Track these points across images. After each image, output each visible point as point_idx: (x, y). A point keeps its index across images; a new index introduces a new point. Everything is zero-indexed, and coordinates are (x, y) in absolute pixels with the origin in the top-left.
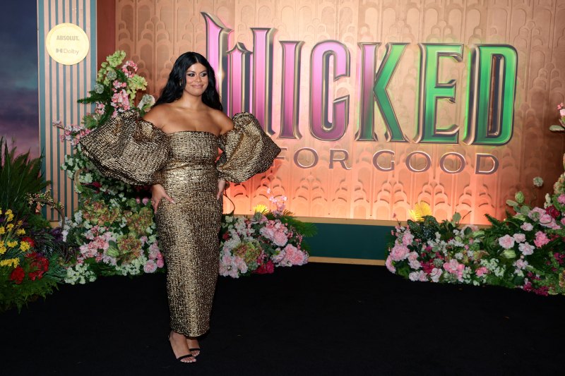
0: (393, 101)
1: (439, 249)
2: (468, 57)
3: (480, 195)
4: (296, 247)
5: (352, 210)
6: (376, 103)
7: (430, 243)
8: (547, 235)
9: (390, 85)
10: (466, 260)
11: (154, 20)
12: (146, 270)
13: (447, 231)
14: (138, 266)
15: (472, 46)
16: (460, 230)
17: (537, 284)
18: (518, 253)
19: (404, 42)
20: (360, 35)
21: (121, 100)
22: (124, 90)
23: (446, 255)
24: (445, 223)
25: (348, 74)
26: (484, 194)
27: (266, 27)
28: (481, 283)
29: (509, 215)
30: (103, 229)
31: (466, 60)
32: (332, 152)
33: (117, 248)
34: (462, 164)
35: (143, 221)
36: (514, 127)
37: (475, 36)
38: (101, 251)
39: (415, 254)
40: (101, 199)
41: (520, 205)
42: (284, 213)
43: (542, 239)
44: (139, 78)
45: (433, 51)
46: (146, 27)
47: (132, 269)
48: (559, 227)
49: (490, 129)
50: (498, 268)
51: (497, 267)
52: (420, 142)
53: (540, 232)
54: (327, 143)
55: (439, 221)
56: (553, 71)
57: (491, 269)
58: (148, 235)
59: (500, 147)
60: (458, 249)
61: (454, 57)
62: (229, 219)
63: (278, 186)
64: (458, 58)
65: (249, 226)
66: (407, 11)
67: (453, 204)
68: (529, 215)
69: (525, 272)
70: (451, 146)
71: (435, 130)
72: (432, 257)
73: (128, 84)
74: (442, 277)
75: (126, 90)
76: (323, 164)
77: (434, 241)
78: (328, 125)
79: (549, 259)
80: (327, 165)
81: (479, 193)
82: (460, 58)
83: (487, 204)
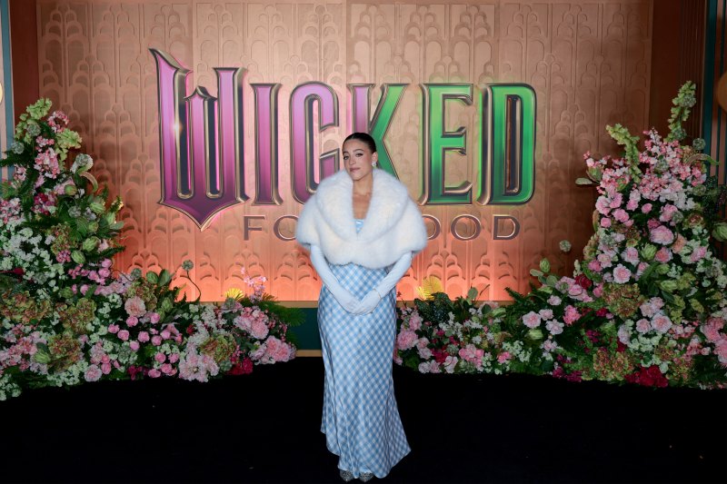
0: (392, 155)
1: (454, 333)
2: (478, 99)
3: (500, 265)
4: (280, 339)
7: (443, 326)
8: (578, 310)
9: (388, 135)
10: (486, 345)
11: (89, 59)
12: (88, 378)
13: (462, 310)
14: (76, 374)
15: (483, 86)
16: (477, 309)
17: (569, 368)
18: (546, 333)
19: (402, 82)
20: (349, 76)
21: (47, 162)
22: (51, 149)
23: (461, 339)
24: (459, 300)
25: (336, 123)
26: (505, 263)
27: (233, 66)
28: (504, 371)
29: (533, 287)
30: (28, 329)
31: (477, 103)
33: (49, 352)
34: (477, 229)
35: (82, 315)
36: (536, 183)
37: (485, 74)
38: (26, 357)
39: (425, 340)
40: (25, 289)
41: (546, 275)
42: (264, 297)
43: (572, 314)
44: (70, 133)
45: (438, 93)
46: (78, 68)
47: (69, 377)
48: (591, 300)
49: (507, 186)
50: (523, 352)
51: (521, 351)
52: (426, 204)
53: (570, 306)
55: (452, 298)
56: (577, 113)
57: (515, 354)
58: (89, 333)
59: (520, 207)
60: (475, 332)
61: (463, 99)
62: (193, 308)
63: (255, 264)
64: (467, 101)
65: (220, 316)
66: (404, 45)
67: (469, 277)
68: (557, 287)
69: (555, 355)
70: (463, 207)
71: (444, 189)
72: (445, 343)
73: (56, 141)
74: (457, 367)
75: (54, 149)
77: (447, 323)
78: (314, 186)
79: (581, 337)
81: (498, 263)
82: (469, 101)
83: (508, 275)
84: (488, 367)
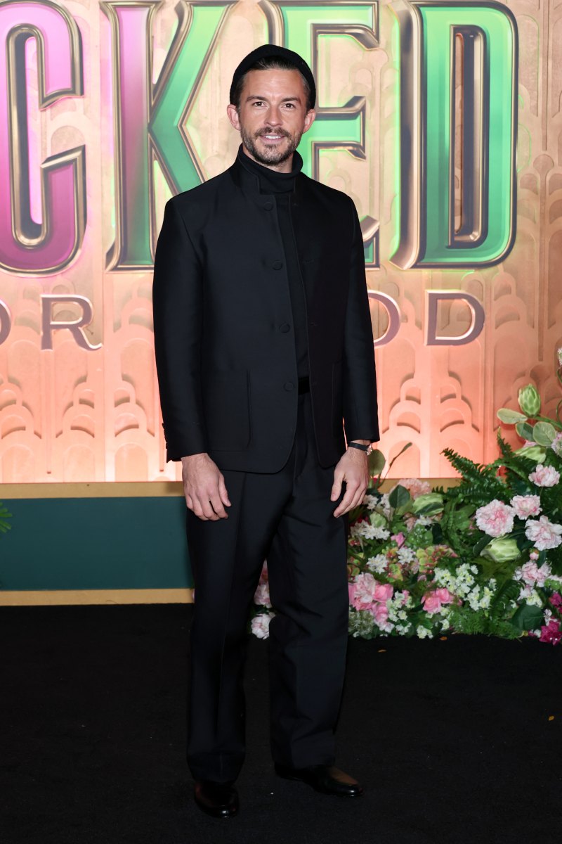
2: (391, 34)
3: (442, 400)
5: (110, 458)
6: (156, 165)
9: (193, 115)
10: (398, 574)
15: (402, 7)
18: (525, 546)
25: (77, 87)
26: (453, 396)
28: (437, 631)
29: (503, 447)
31: (388, 44)
32: (47, 303)
34: (392, 322)
36: (519, 217)
45: (302, 22)
49: (457, 227)
50: (477, 589)
51: (472, 587)
54: (31, 280)
57: (460, 593)
59: (485, 272)
60: (376, 546)
61: (356, 35)
64: (367, 39)
68: (554, 447)
69: (545, 593)
76: (22, 338)
78: (31, 228)
80: (36, 338)
81: (438, 397)
82: (371, 39)
83: (462, 422)
84: (403, 623)
